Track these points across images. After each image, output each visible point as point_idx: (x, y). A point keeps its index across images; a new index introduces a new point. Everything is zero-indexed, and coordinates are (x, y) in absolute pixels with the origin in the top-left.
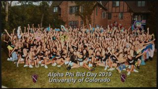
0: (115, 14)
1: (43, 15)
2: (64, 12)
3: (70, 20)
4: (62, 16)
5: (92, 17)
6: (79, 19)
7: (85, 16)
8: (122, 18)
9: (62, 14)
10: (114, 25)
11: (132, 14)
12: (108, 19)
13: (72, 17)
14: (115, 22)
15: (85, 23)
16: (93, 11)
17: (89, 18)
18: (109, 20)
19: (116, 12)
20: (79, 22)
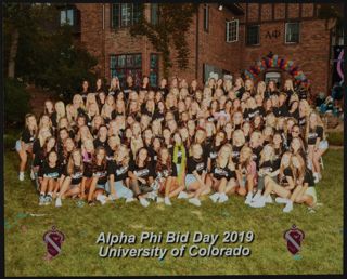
0: (272, 28)
1: (17, 35)
2: (91, 23)
3: (112, 51)
4: (84, 39)
5: (190, 37)
6: (145, 47)
7: (164, 36)
8: (295, 39)
9: (83, 30)
10: (268, 66)
11: (332, 24)
12: (249, 44)
13: (120, 42)
14: (271, 56)
15: (166, 60)
16: (194, 18)
17: (180, 43)
18: (250, 50)
19: (273, 21)
20: (146, 57)
